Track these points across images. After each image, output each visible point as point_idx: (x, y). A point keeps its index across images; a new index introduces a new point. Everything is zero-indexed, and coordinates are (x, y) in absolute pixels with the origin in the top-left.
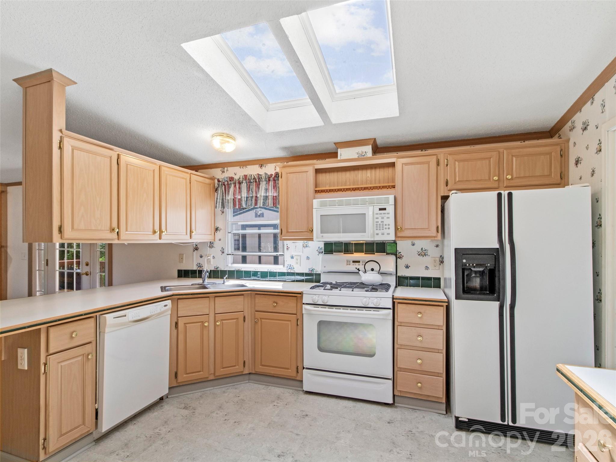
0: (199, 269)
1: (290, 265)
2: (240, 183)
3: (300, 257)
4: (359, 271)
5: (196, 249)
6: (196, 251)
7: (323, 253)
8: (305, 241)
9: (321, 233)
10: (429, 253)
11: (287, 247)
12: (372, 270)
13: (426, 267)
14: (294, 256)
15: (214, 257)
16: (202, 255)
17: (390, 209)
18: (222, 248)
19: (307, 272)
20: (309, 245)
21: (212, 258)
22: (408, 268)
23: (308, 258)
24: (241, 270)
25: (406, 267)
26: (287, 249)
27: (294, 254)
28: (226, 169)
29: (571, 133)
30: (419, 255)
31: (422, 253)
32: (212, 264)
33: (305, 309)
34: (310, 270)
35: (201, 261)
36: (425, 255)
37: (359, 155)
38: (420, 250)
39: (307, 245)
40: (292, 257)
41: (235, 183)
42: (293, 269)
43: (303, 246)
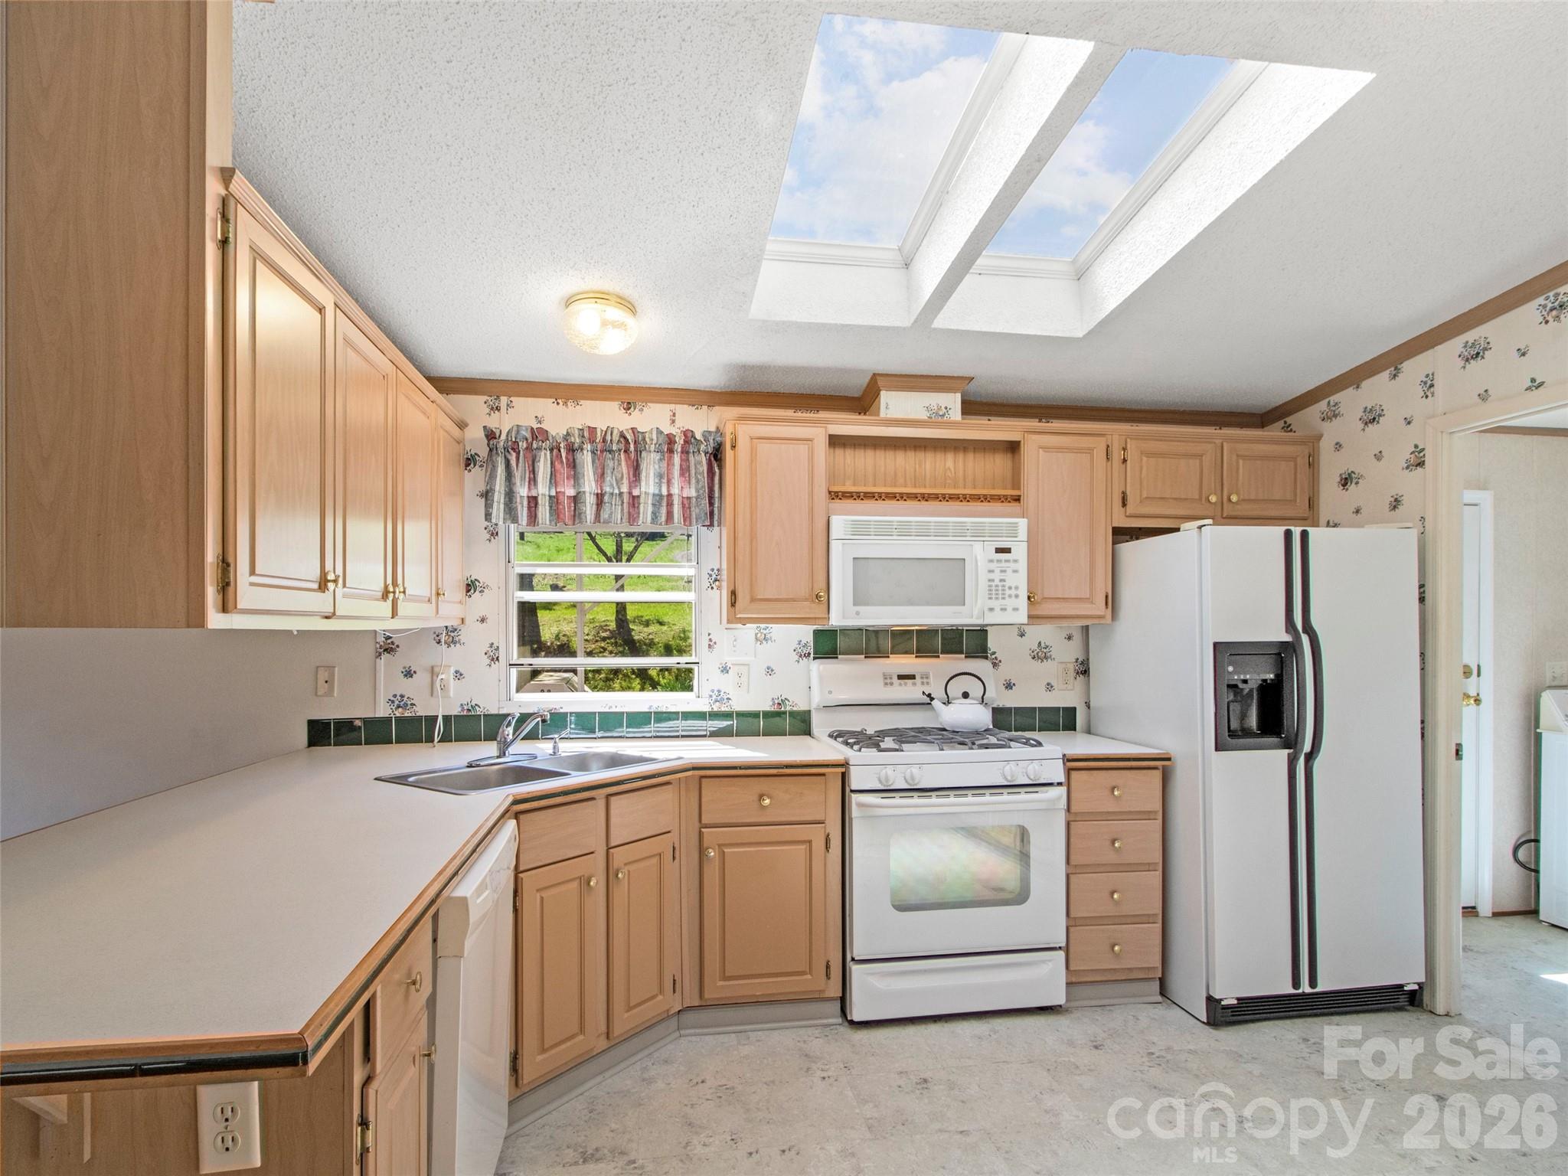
0: (398, 715)
1: (719, 691)
2: (571, 450)
3: (746, 668)
4: (932, 699)
5: (385, 650)
6: (385, 656)
7: (812, 655)
8: (763, 626)
9: (855, 604)
10: (1053, 654)
11: (710, 640)
12: (966, 695)
13: (1048, 684)
14: (729, 665)
15: (459, 675)
16: (413, 669)
17: (1020, 551)
18: (492, 644)
19: (768, 709)
20: (774, 635)
21: (452, 677)
22: (1011, 688)
23: (770, 671)
24: (561, 711)
25: (1007, 688)
26: (710, 646)
27: (729, 660)
28: (504, 400)
29: (1327, 424)
30: (1034, 658)
31: (1040, 654)
32: (452, 694)
33: (860, 805)
34: (776, 702)
35: (407, 687)
36: (1046, 658)
37: (931, 412)
38: (1035, 647)
39: (768, 636)
40: (725, 670)
41: (555, 449)
42: (725, 700)
43: (757, 639)
